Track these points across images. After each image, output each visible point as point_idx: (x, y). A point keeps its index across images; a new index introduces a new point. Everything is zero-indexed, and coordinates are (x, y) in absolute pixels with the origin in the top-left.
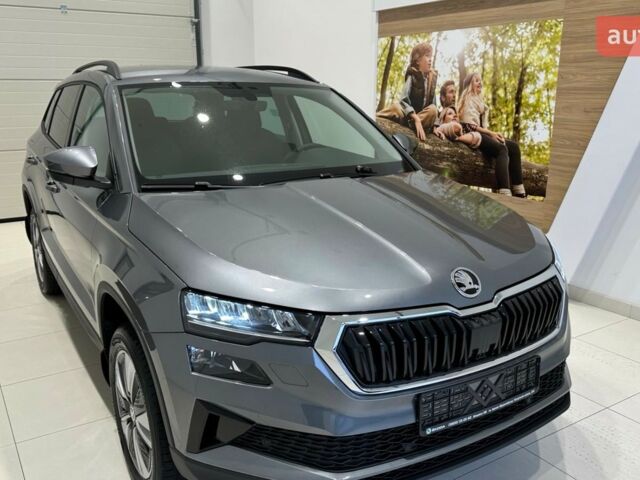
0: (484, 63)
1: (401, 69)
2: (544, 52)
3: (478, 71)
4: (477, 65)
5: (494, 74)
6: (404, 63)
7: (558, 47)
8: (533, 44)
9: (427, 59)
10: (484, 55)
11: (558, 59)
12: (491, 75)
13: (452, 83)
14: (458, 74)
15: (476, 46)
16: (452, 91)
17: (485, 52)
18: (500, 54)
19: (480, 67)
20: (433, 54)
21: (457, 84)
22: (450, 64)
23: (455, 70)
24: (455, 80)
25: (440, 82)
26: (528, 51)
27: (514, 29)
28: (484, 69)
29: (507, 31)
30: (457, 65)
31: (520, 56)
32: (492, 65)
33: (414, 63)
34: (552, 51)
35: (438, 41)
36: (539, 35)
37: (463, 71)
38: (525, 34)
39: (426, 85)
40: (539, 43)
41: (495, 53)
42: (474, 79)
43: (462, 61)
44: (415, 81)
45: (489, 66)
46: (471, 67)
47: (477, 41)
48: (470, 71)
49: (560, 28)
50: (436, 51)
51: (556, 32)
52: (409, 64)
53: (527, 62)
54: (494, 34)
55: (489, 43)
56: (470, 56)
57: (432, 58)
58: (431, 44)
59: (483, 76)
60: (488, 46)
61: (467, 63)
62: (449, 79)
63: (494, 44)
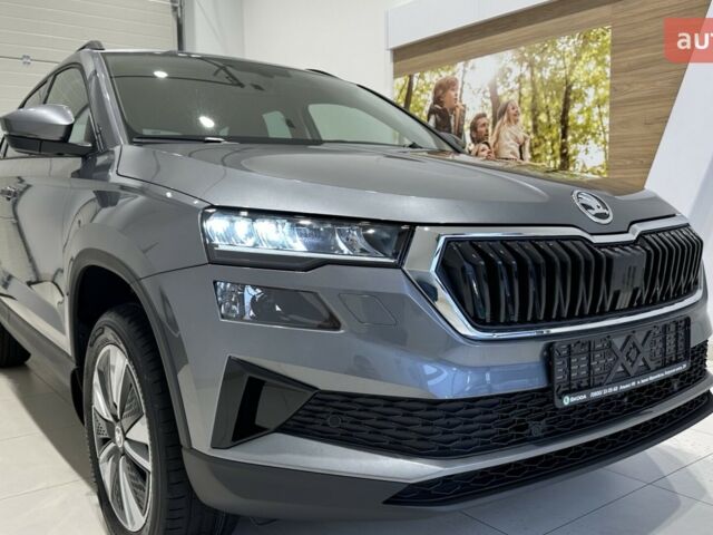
0: (520, 88)
1: (422, 109)
2: (592, 65)
3: (514, 97)
4: (512, 91)
5: (534, 98)
6: (425, 101)
7: (608, 58)
8: (578, 58)
9: (453, 93)
10: (520, 79)
11: (608, 71)
12: (530, 99)
13: (484, 115)
14: (490, 104)
15: (510, 70)
16: (484, 125)
17: (521, 76)
18: (539, 75)
19: (516, 93)
20: (460, 87)
21: (489, 115)
22: (481, 95)
23: (486, 101)
24: (486, 112)
25: (470, 117)
26: (573, 67)
27: (554, 44)
28: (521, 95)
29: (546, 48)
30: (488, 94)
31: (563, 73)
32: (530, 89)
33: (437, 100)
34: (601, 63)
35: (464, 72)
36: (584, 47)
37: (495, 100)
38: (568, 49)
39: (452, 123)
40: (584, 56)
41: (532, 74)
42: (510, 107)
43: (493, 89)
44: (439, 119)
45: (526, 90)
46: (505, 94)
47: (511, 65)
48: (505, 100)
49: (609, 35)
50: (463, 83)
51: (603, 42)
52: (430, 101)
53: (572, 78)
54: (531, 53)
55: (525, 64)
56: (503, 83)
57: (459, 92)
58: (456, 76)
59: (520, 102)
60: (524, 68)
61: (500, 92)
62: (480, 111)
63: (531, 65)
